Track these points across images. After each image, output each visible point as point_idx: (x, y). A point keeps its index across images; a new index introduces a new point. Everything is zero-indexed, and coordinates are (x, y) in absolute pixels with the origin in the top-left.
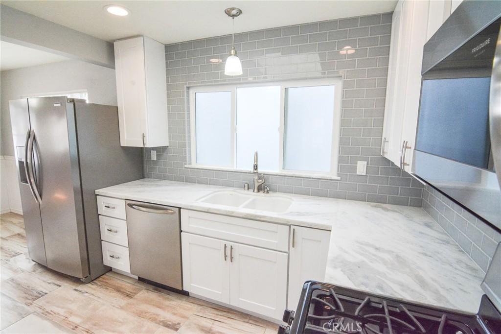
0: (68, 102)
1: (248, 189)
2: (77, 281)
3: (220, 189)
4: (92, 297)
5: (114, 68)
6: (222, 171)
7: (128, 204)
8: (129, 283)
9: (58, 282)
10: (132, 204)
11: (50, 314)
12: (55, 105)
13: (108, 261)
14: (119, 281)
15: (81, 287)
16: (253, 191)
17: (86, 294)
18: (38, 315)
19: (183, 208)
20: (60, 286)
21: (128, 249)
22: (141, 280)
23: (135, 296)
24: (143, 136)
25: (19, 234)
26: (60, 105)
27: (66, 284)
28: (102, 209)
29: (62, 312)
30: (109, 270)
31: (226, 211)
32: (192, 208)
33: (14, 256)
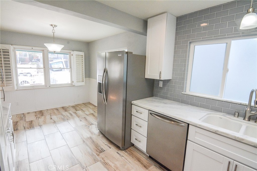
0: (125, 54)
1: (238, 117)
2: (118, 147)
3: (211, 113)
4: (126, 160)
5: (146, 35)
6: (212, 99)
7: (151, 113)
8: (144, 157)
9: (109, 145)
10: (152, 113)
11: (107, 165)
12: (119, 55)
13: (133, 141)
14: (138, 155)
15: (120, 152)
16: (244, 119)
17: (123, 158)
18: (102, 163)
19: (191, 125)
20: (110, 148)
21: (146, 138)
22: (150, 157)
23: (149, 169)
24: (160, 73)
25: (92, 114)
26: (121, 55)
27: (113, 148)
28: (134, 112)
29: (112, 165)
30: (133, 145)
31: (235, 137)
32: (199, 127)
33: (91, 125)
